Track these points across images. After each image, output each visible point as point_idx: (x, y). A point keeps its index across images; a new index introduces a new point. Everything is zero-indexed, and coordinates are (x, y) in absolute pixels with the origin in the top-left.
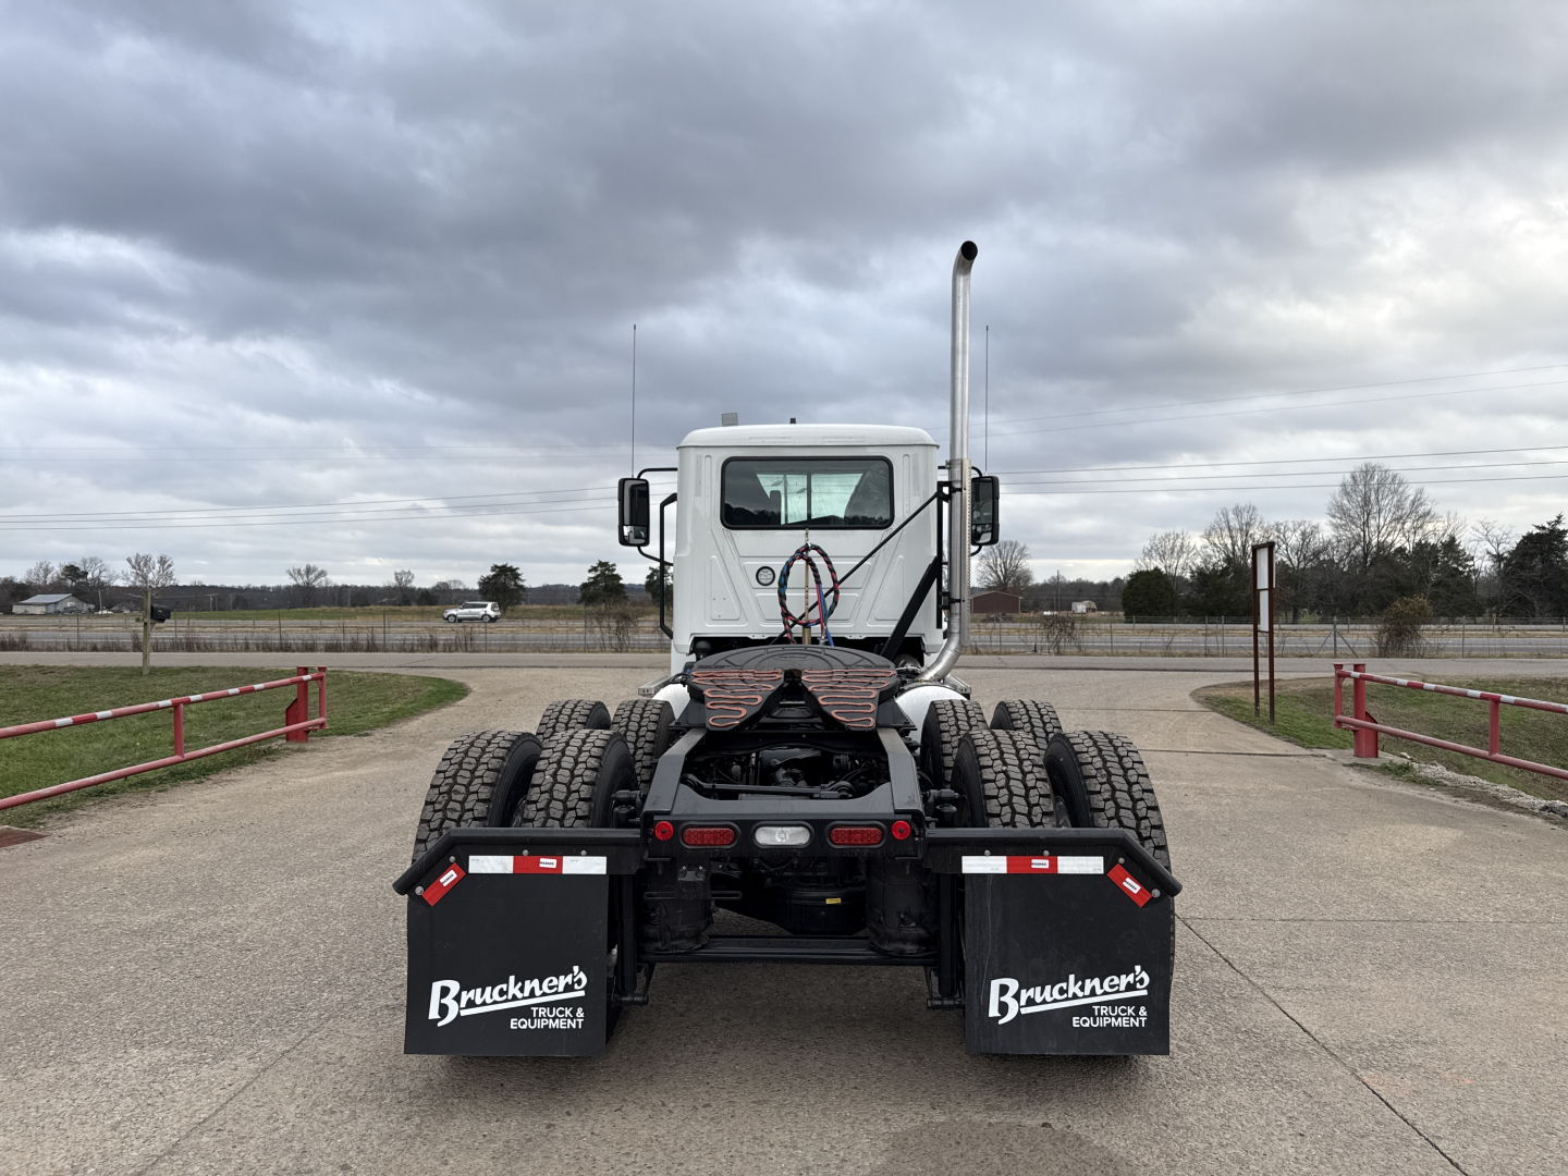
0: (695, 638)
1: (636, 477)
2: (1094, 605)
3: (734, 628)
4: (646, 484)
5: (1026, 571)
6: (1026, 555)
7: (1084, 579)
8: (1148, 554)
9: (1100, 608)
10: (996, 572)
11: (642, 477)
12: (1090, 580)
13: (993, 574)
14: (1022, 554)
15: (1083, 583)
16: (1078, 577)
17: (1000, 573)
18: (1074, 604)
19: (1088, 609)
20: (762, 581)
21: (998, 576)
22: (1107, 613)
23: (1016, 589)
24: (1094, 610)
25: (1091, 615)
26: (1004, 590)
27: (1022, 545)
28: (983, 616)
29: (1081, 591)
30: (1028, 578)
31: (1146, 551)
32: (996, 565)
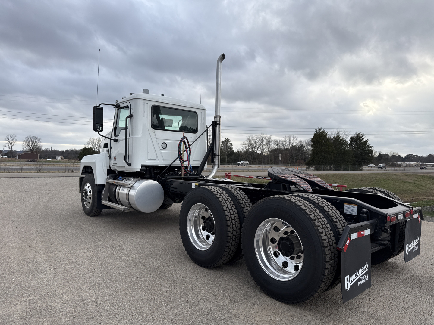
0: (142, 166)
1: (98, 106)
2: (63, 158)
3: (155, 163)
4: (102, 109)
5: (39, 146)
6: (40, 141)
7: (56, 150)
8: (88, 143)
9: (65, 158)
10: (30, 146)
11: (100, 106)
12: (58, 150)
13: (28, 147)
14: (39, 141)
15: (56, 151)
16: (54, 149)
17: (31, 146)
18: (57, 157)
19: (61, 159)
20: (163, 147)
21: (30, 147)
22: (68, 160)
23: (36, 152)
24: (63, 159)
25: (62, 160)
26: (33, 152)
27: (39, 138)
28: (26, 160)
29: (55, 153)
30: (41, 148)
31: (88, 142)
32: (29, 144)
